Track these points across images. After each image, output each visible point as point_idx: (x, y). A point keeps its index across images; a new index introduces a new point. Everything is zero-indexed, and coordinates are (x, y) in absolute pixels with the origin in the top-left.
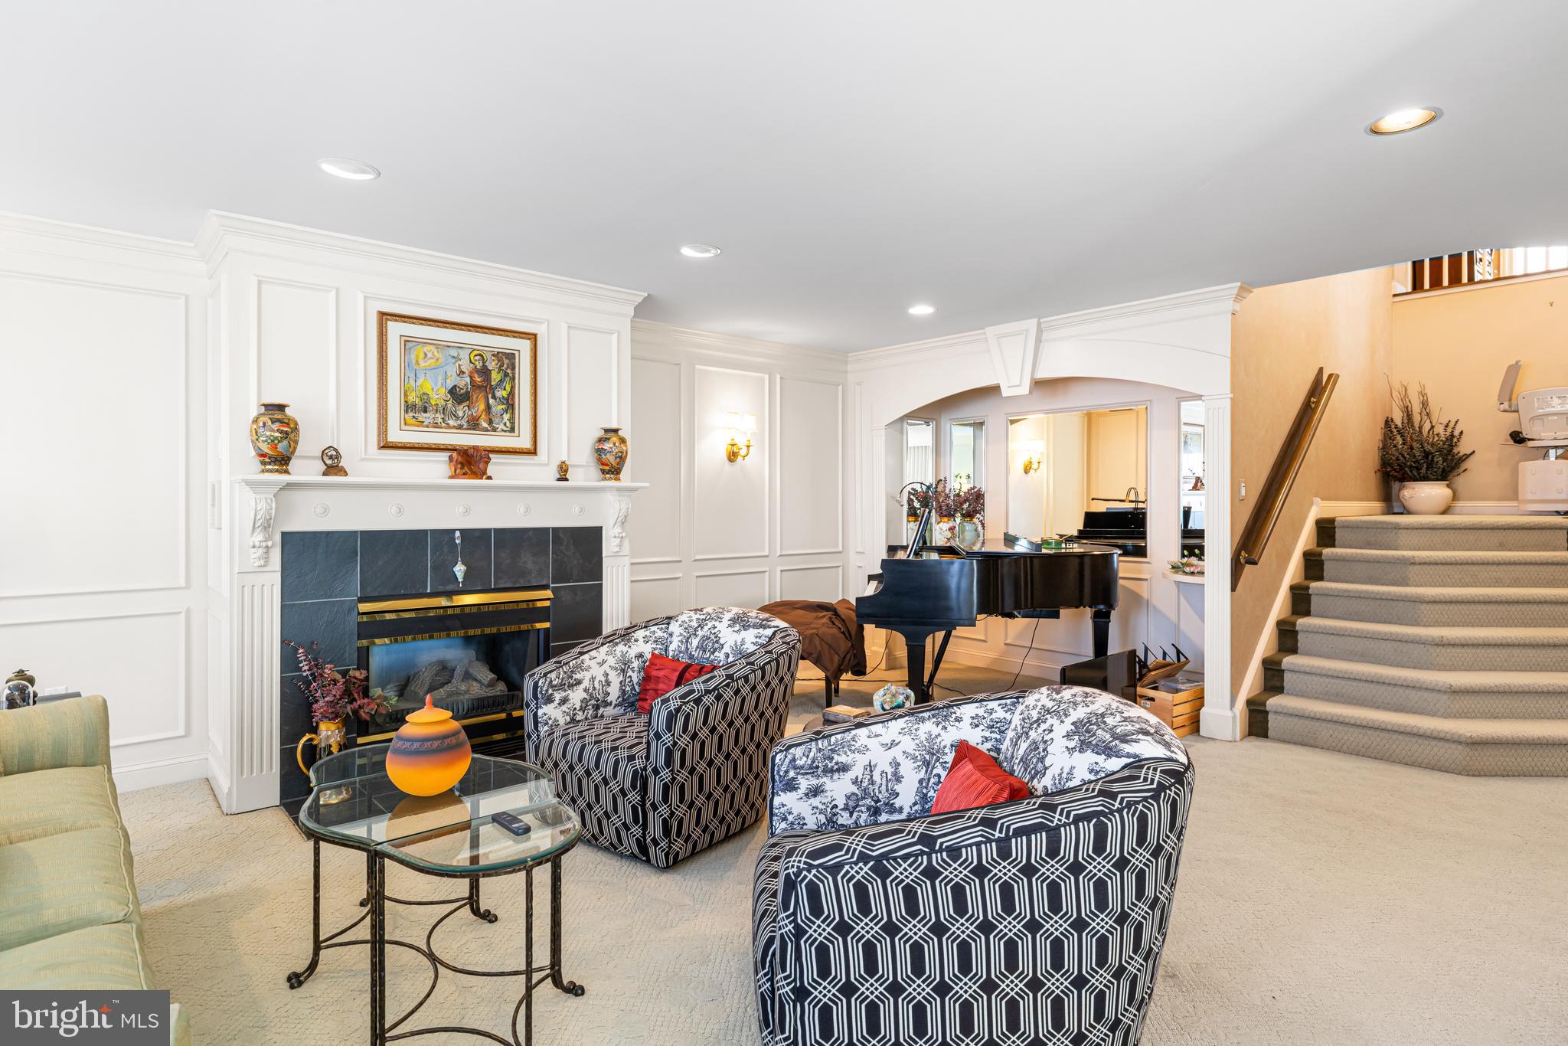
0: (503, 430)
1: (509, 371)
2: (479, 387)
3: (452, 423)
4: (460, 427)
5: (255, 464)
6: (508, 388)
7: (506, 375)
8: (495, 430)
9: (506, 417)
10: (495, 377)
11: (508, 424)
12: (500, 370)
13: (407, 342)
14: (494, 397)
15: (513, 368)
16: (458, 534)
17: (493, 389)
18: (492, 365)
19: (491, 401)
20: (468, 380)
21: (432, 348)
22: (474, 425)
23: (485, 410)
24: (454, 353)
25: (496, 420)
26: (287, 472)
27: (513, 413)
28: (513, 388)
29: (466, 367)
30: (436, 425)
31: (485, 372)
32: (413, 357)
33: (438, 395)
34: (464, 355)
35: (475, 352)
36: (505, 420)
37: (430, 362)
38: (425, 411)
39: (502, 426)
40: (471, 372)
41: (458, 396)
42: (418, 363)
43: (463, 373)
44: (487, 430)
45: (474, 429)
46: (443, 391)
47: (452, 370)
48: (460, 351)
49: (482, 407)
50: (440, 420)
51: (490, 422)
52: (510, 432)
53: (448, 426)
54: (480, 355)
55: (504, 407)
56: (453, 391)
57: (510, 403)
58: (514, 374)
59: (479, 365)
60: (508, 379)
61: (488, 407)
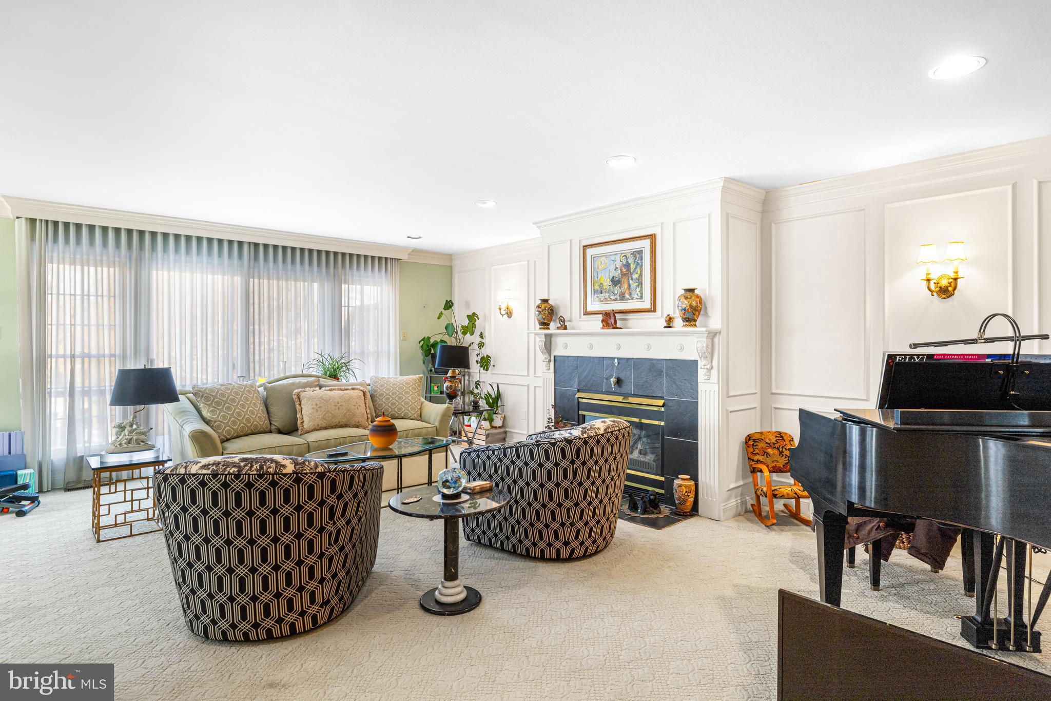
0: (637, 299)
1: (639, 262)
2: (625, 275)
3: (613, 297)
4: (616, 300)
5: (538, 326)
6: (639, 272)
7: (638, 264)
8: (632, 299)
9: (638, 290)
10: (632, 267)
11: (639, 294)
12: (635, 262)
13: (593, 258)
14: (632, 279)
15: (642, 259)
16: (616, 360)
17: (631, 274)
18: (631, 260)
19: (631, 282)
20: (619, 272)
21: (604, 258)
22: (622, 297)
23: (628, 288)
24: (613, 258)
25: (633, 293)
26: (549, 329)
27: (642, 287)
28: (641, 271)
29: (619, 264)
30: (606, 300)
31: (627, 265)
32: (597, 264)
33: (607, 283)
34: (618, 258)
35: (623, 255)
36: (638, 292)
37: (603, 266)
38: (601, 293)
39: (636, 296)
40: (621, 267)
41: (615, 282)
42: (598, 268)
43: (617, 268)
44: (629, 300)
45: (623, 300)
46: (609, 280)
47: (612, 268)
48: (616, 256)
49: (626, 286)
50: (607, 297)
51: (630, 294)
52: (640, 299)
53: (611, 300)
54: (625, 256)
55: (637, 284)
56: (612, 280)
57: (640, 283)
58: (642, 263)
59: (624, 262)
60: (638, 266)
61: (629, 286)
